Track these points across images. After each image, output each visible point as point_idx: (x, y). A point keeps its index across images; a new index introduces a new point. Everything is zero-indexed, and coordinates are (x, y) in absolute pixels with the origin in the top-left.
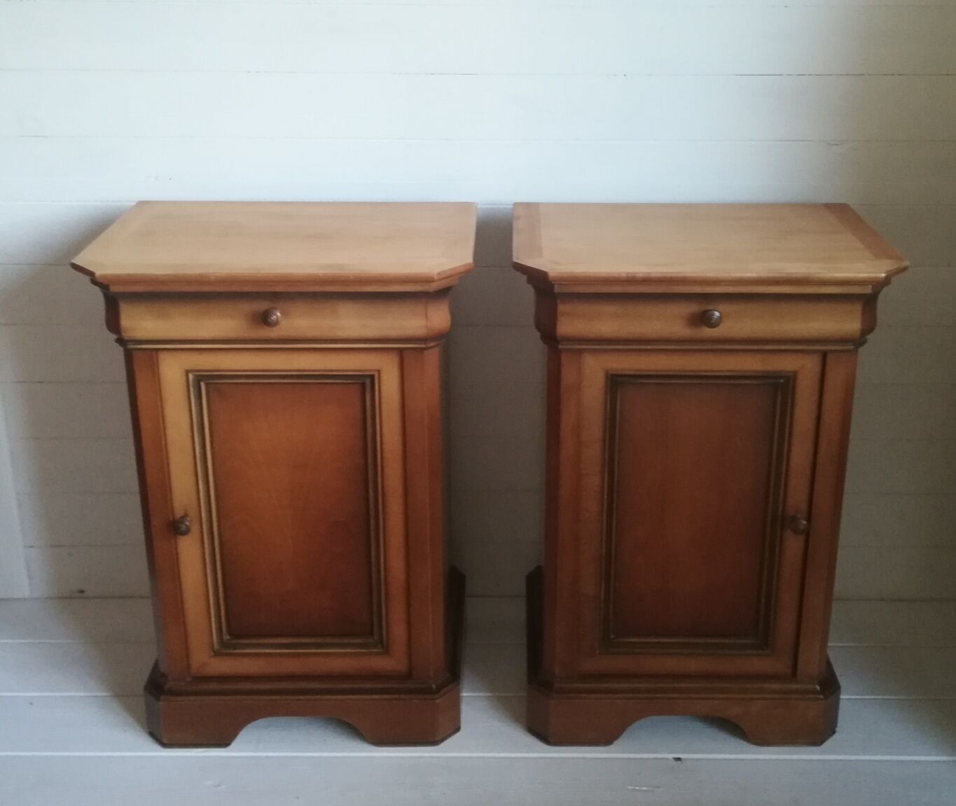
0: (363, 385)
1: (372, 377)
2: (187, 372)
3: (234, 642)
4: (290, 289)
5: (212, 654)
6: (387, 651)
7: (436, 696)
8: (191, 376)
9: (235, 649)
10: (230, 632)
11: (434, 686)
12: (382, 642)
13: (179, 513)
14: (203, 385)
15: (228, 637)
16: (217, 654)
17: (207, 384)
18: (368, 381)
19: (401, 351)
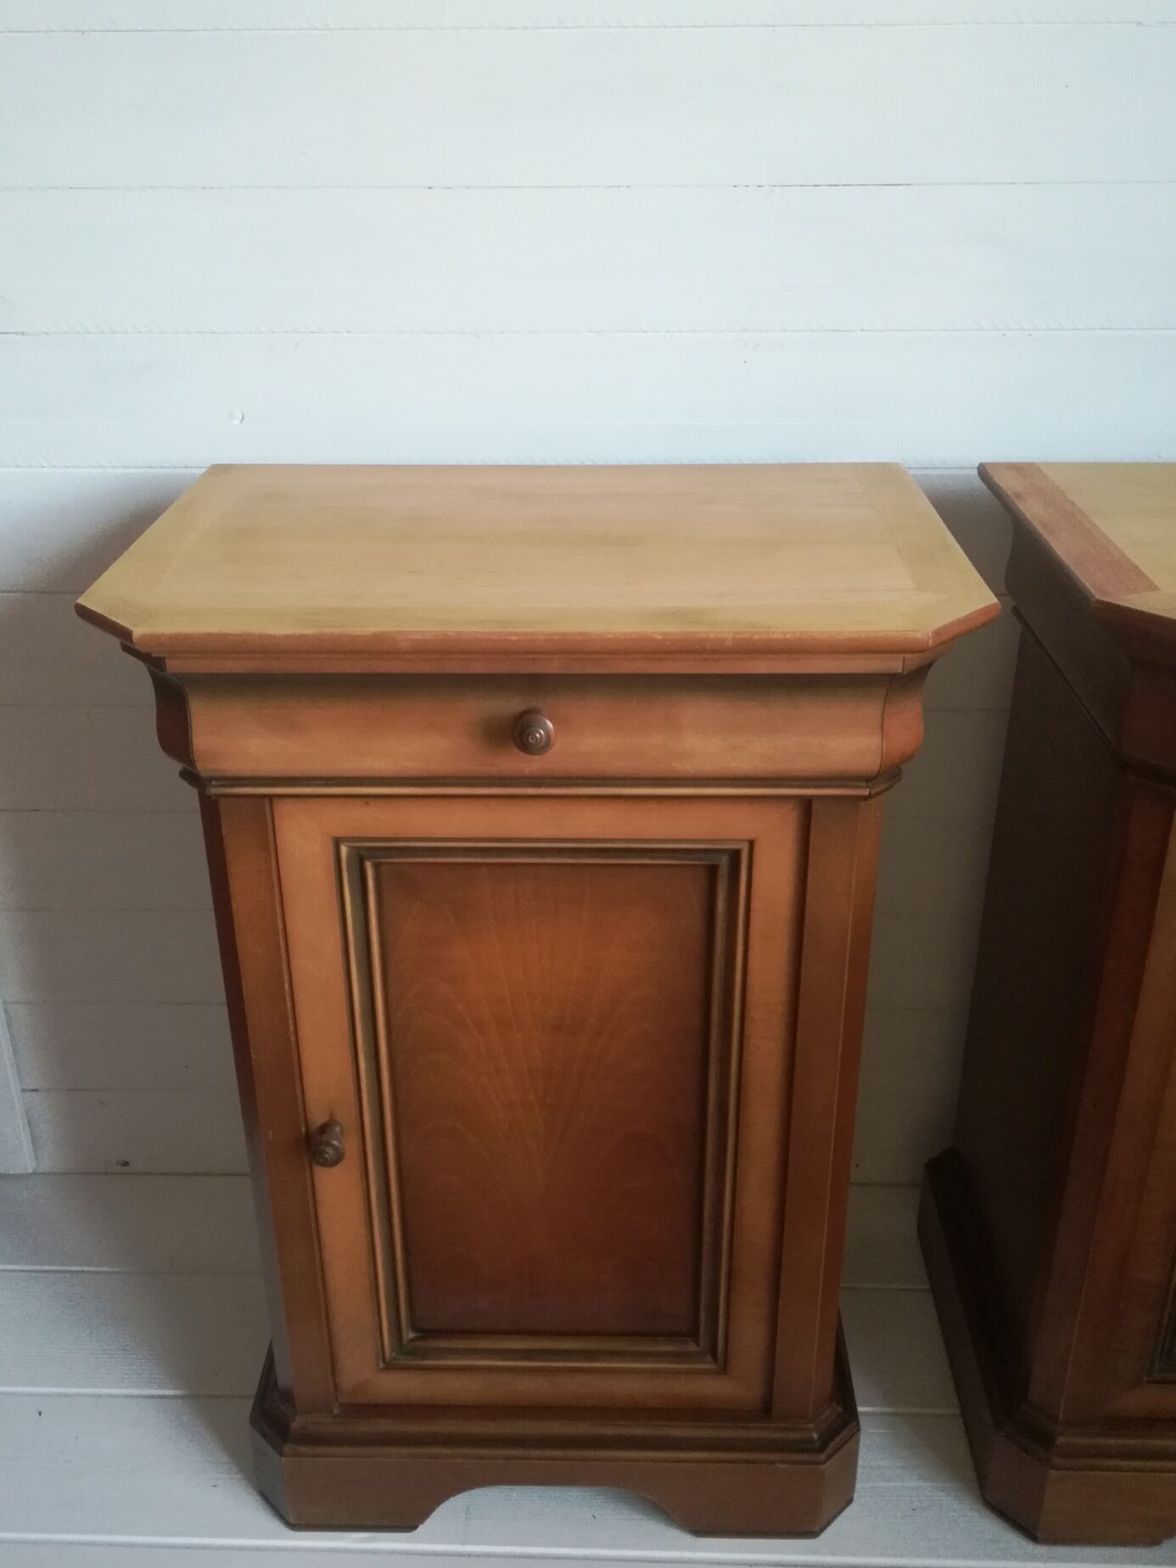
0: (713, 870)
1: (735, 855)
2: (337, 843)
3: (422, 1344)
4: (577, 669)
5: (381, 1365)
6: (724, 1369)
7: (822, 1457)
8: (344, 850)
9: (424, 1357)
10: (414, 1327)
11: (815, 1436)
12: (713, 1351)
13: (318, 1118)
14: (369, 866)
15: (412, 1335)
16: (390, 1367)
17: (377, 867)
18: (724, 862)
19: (807, 804)
